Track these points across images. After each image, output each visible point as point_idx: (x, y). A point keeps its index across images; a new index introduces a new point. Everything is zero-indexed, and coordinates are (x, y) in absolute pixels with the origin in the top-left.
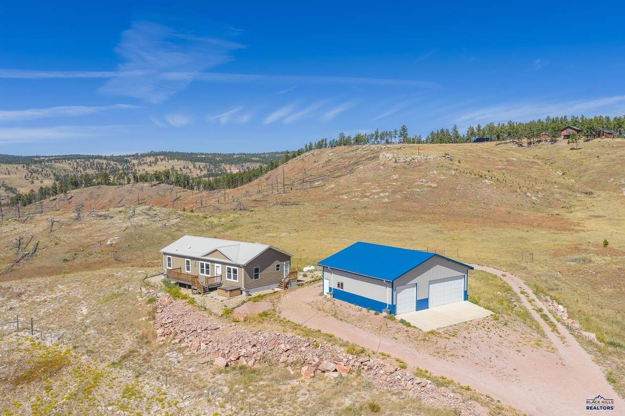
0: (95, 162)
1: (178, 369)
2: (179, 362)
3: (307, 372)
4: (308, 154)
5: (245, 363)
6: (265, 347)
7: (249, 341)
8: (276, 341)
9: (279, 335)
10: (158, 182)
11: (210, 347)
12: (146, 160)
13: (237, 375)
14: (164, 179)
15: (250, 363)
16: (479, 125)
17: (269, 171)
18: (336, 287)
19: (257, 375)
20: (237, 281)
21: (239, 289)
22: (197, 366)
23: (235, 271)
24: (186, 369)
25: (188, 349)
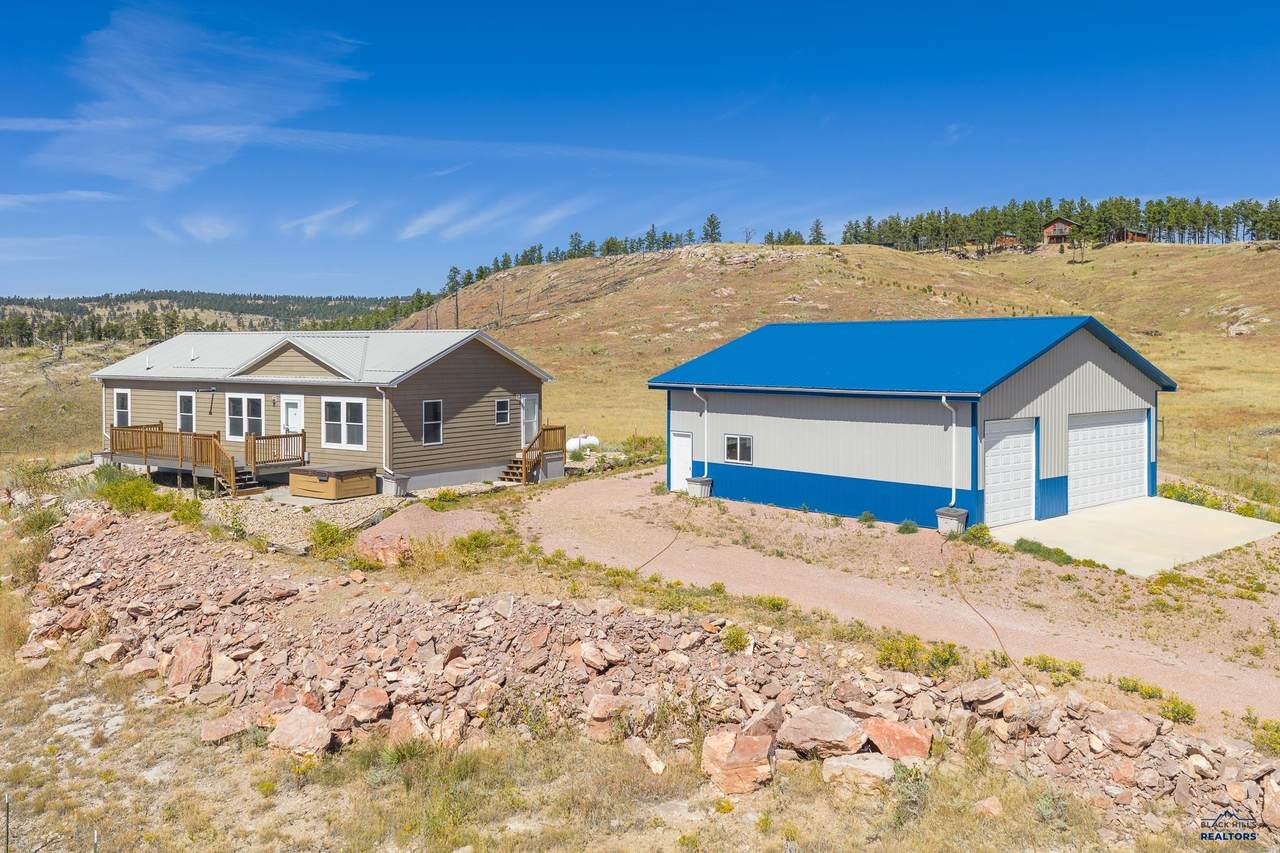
0: (7, 312)
1: (89, 774)
2: (99, 741)
3: (736, 757)
4: (501, 275)
5: (420, 728)
6: (505, 658)
7: (429, 635)
8: (555, 628)
9: (560, 607)
10: (149, 340)
11: (254, 671)
12: (128, 308)
13: (386, 789)
14: (163, 333)
15: (446, 731)
16: (870, 218)
17: (412, 312)
18: (721, 458)
19: (490, 785)
20: (363, 447)
21: (371, 472)
22: (185, 757)
23: (355, 412)
24: (132, 769)
25: (153, 684)
